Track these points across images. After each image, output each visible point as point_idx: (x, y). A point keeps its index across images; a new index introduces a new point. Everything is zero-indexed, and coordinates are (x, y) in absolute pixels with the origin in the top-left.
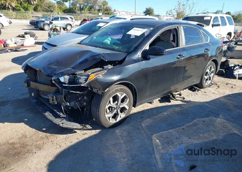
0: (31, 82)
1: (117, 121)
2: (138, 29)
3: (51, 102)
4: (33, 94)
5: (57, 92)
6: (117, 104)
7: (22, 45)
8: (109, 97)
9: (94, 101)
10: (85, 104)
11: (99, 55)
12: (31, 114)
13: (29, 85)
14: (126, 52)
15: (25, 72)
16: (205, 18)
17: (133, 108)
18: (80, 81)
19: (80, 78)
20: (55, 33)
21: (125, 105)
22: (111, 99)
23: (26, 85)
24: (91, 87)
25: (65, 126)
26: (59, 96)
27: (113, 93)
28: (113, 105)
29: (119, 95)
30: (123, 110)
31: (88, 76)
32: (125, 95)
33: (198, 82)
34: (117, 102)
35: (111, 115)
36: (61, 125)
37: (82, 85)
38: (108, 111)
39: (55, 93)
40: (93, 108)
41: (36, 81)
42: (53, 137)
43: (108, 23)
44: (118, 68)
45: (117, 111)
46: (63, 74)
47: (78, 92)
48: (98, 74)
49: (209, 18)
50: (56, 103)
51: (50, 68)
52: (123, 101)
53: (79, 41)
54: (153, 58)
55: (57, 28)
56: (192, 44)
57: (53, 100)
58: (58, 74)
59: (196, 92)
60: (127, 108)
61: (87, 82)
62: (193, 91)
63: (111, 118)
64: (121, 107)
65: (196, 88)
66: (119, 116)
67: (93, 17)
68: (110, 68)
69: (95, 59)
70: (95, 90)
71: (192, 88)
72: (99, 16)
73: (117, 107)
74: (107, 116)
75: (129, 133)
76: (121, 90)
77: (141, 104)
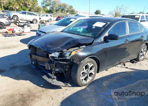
0: (33, 55)
1: (87, 82)
2: (100, 23)
3: (46, 68)
4: (33, 63)
5: (50, 62)
6: (87, 71)
7: (23, 32)
8: (83, 66)
9: (73, 68)
10: (67, 70)
11: (78, 40)
12: (32, 75)
13: (31, 57)
14: (93, 37)
15: (29, 49)
16: (136, 17)
17: (97, 73)
18: (66, 55)
19: (66, 54)
20: (43, 24)
21: (92, 71)
22: (84, 67)
23: (29, 57)
24: (72, 59)
25: (54, 84)
26: (52, 65)
27: (86, 63)
28: (85, 71)
29: (89, 65)
30: (91, 74)
31: (71, 52)
32: (92, 65)
33: (136, 57)
34: (87, 69)
35: (84, 78)
36: (52, 83)
37: (67, 58)
38: (82, 75)
39: (49, 62)
40: (73, 73)
41: (36, 54)
42: (47, 91)
43: (76, 19)
44: (89, 47)
45: (87, 75)
46: (55, 51)
47: (65, 63)
48: (77, 51)
49: (138, 17)
50: (50, 69)
51: (46, 47)
52: (91, 69)
53: (61, 30)
54: (110, 41)
55: (44, 21)
56: (133, 33)
57: (48, 67)
58: (52, 51)
59: (135, 64)
60: (93, 73)
61: (70, 56)
62: (133, 63)
63: (83, 80)
64: (90, 72)
65: (134, 61)
66: (88, 79)
67: (64, 15)
68: (84, 47)
69: (75, 43)
70: (75, 62)
71: (132, 61)
72: (68, 15)
73: (87, 73)
74: (81, 78)
75: (95, 90)
76: (90, 62)
77: (102, 71)
